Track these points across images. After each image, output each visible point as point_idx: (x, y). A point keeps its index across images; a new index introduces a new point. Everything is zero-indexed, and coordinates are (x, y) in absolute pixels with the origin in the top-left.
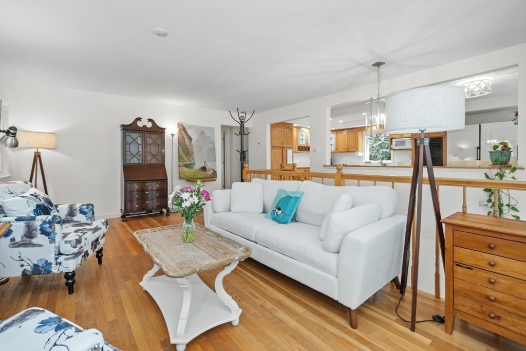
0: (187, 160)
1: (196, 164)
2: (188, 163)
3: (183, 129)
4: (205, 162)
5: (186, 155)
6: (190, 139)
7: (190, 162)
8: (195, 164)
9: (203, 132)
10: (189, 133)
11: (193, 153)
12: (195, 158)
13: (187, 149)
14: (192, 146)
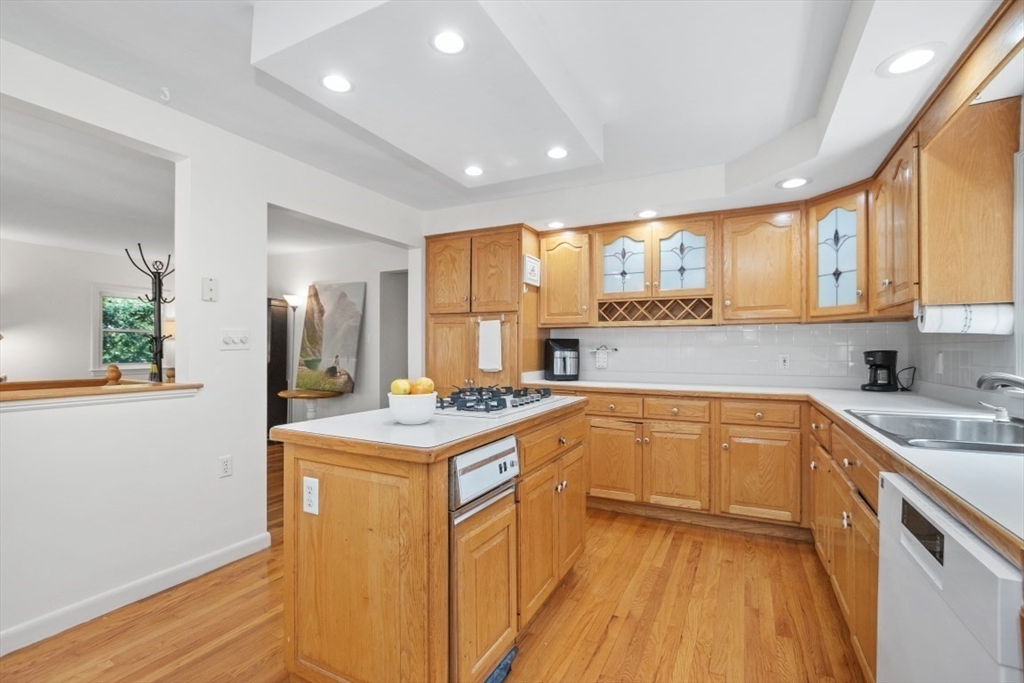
0: (310, 353)
1: (323, 361)
2: (311, 359)
3: (315, 294)
4: (337, 357)
5: (311, 343)
6: (322, 312)
7: (314, 357)
8: (320, 360)
9: (343, 295)
10: (321, 301)
11: (321, 339)
12: (323, 349)
13: (315, 331)
14: (322, 325)
